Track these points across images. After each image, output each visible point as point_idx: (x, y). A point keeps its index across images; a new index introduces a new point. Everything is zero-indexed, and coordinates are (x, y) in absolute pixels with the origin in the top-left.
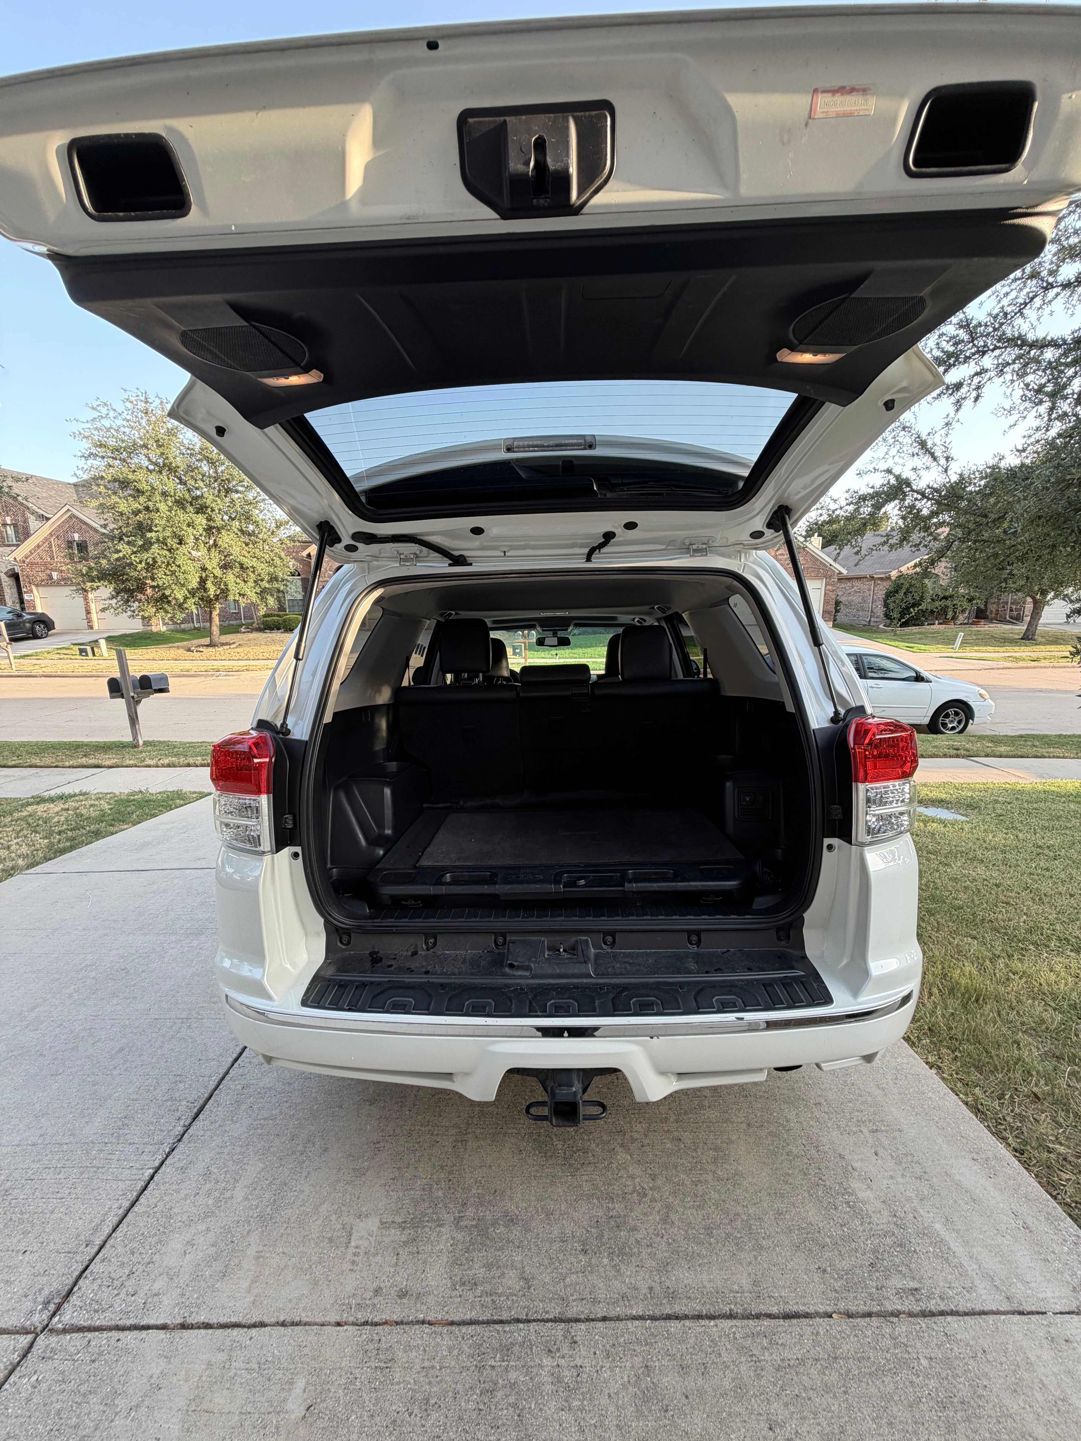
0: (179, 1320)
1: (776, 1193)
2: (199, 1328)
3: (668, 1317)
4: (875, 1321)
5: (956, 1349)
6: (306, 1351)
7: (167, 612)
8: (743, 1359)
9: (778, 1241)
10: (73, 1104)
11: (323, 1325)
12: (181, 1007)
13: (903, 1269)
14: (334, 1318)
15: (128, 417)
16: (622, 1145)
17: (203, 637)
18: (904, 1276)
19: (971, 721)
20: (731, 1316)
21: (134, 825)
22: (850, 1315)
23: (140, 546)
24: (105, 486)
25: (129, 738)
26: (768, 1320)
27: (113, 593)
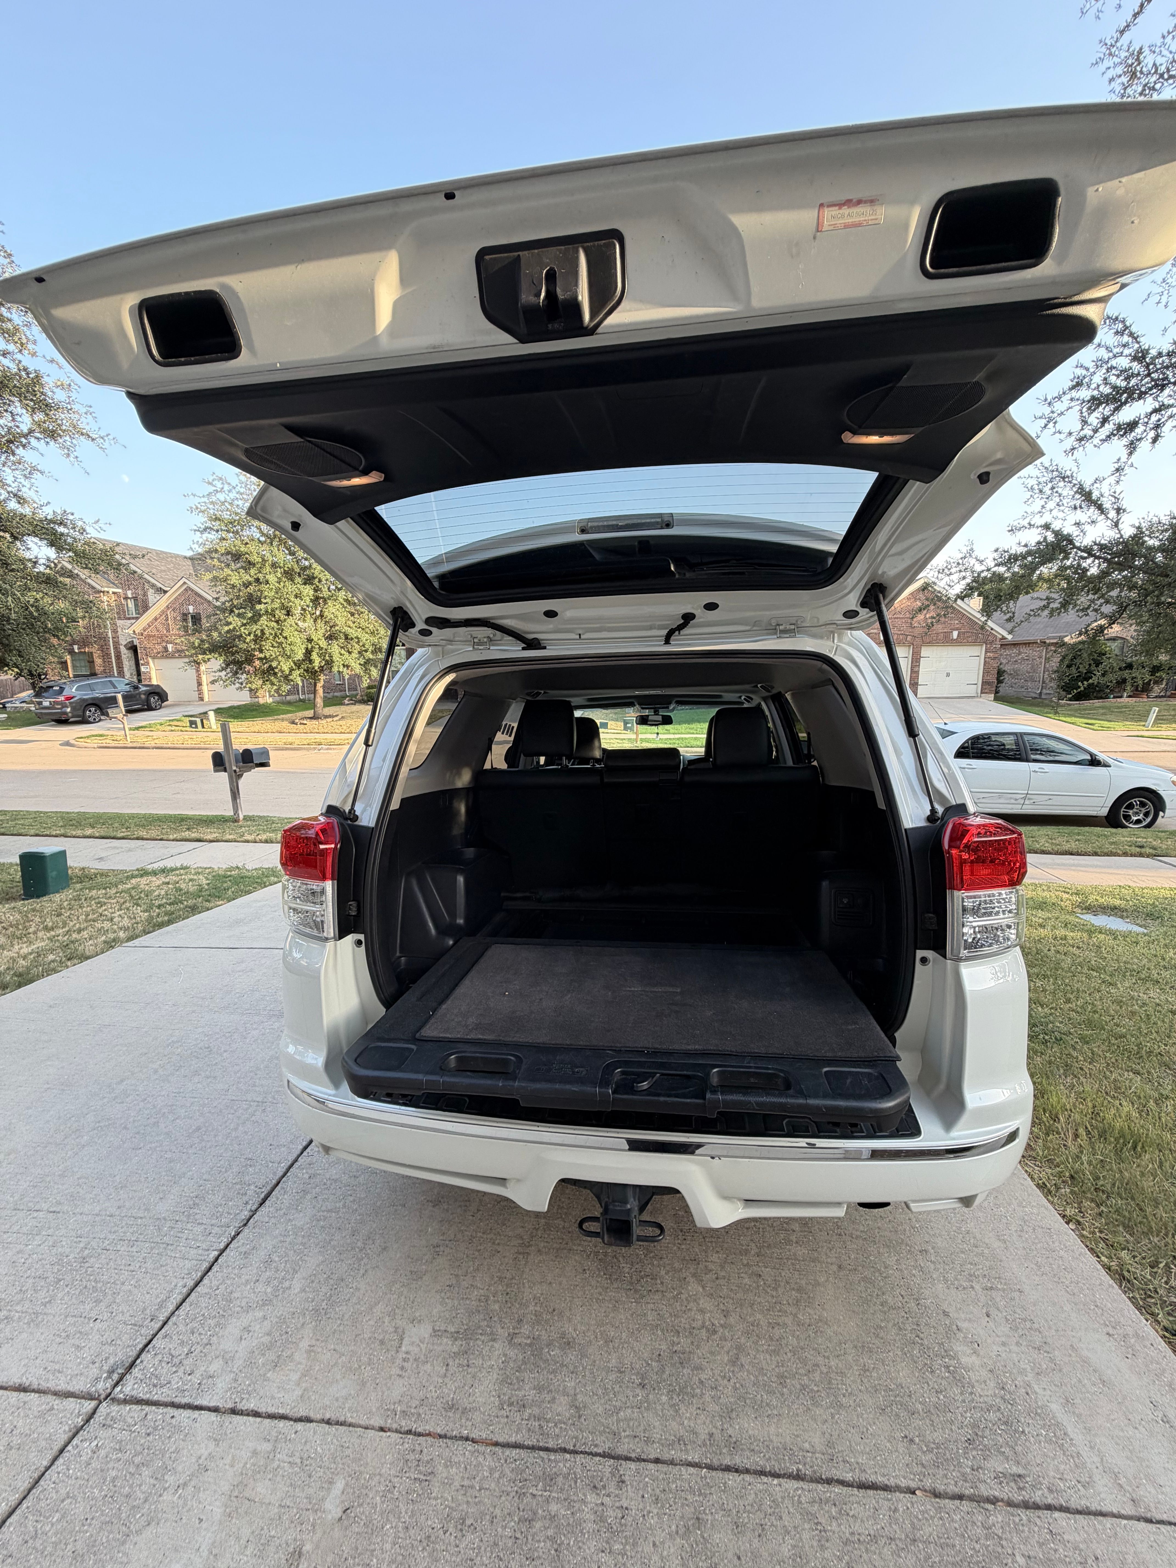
0: (230, 1405)
1: (863, 1346)
2: (248, 1415)
3: (727, 1469)
4: (966, 1506)
5: (1061, 1550)
6: (348, 1452)
7: (273, 684)
8: (807, 1526)
9: (861, 1400)
10: (150, 1179)
11: (366, 1428)
12: (257, 1089)
13: (1006, 1450)
14: (377, 1422)
15: (242, 490)
16: (694, 1275)
17: (307, 709)
18: (1007, 1458)
19: (1161, 814)
20: (798, 1477)
21: (229, 901)
22: (936, 1495)
23: (249, 619)
24: (219, 559)
25: (230, 813)
26: (841, 1487)
27: (223, 665)
